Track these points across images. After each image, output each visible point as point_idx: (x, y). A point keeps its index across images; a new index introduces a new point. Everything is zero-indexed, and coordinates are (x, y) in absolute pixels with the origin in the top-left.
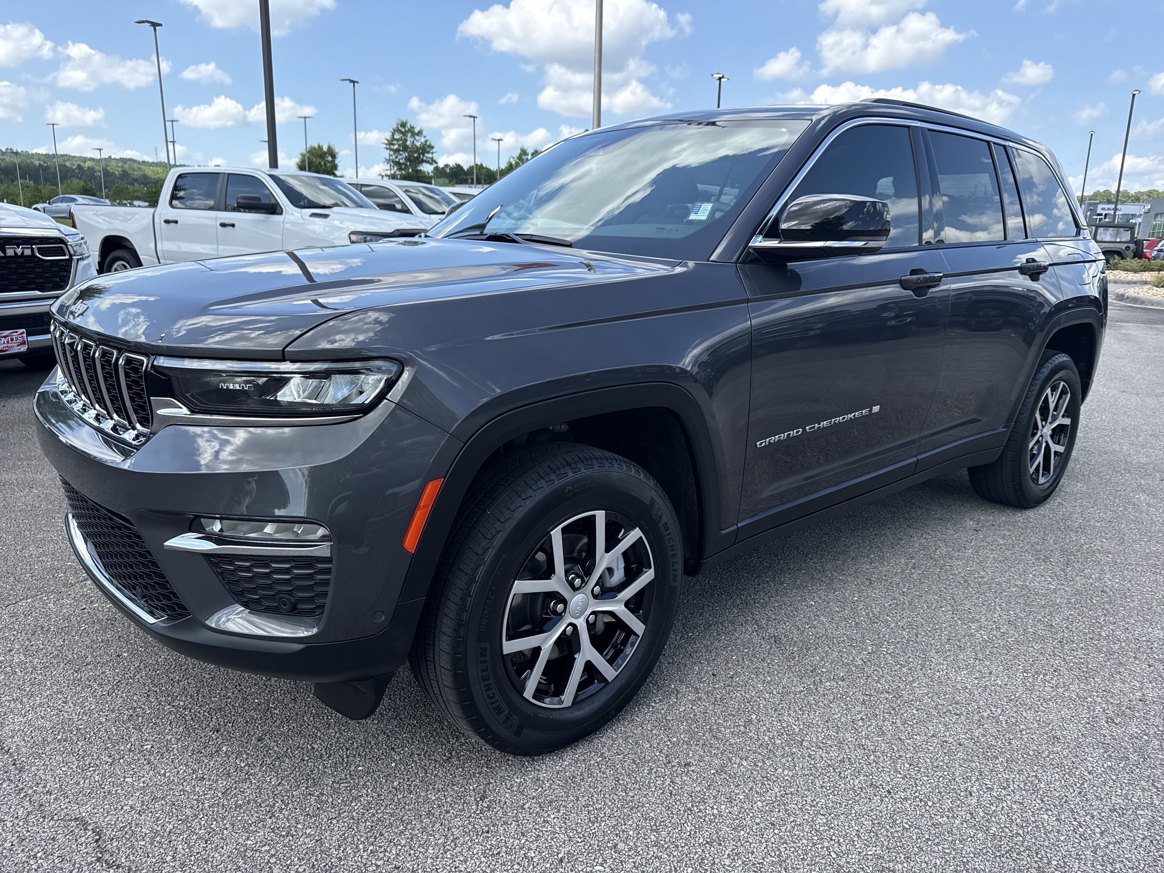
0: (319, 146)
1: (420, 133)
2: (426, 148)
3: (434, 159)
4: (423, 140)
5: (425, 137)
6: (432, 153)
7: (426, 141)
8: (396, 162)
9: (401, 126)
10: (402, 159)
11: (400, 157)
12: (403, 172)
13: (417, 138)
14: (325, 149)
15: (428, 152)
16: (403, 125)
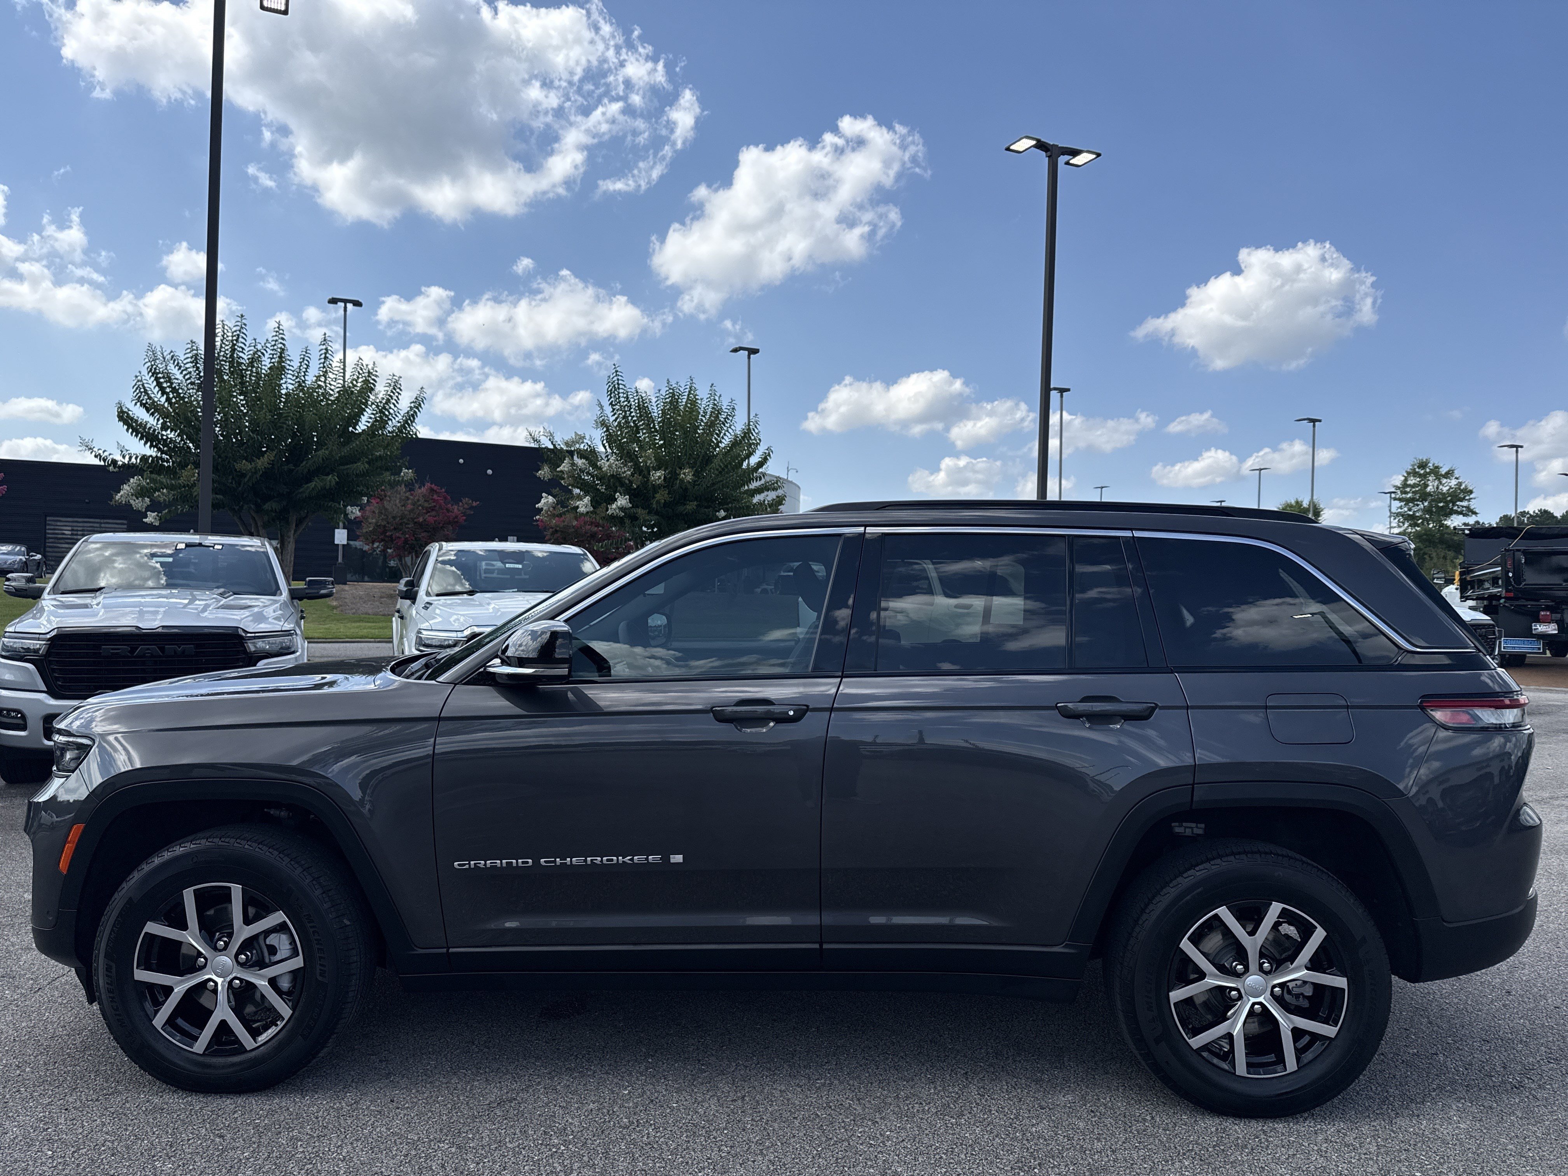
0: (1297, 502)
1: (1449, 474)
2: (1462, 493)
3: (1472, 507)
4: (1453, 483)
5: (1457, 478)
6: (1469, 500)
7: (1460, 484)
8: (1409, 515)
9: (1419, 467)
10: (1418, 511)
11: (1415, 509)
12: (1418, 529)
13: (1444, 481)
14: (1305, 504)
15: (1462, 500)
16: (1423, 465)
